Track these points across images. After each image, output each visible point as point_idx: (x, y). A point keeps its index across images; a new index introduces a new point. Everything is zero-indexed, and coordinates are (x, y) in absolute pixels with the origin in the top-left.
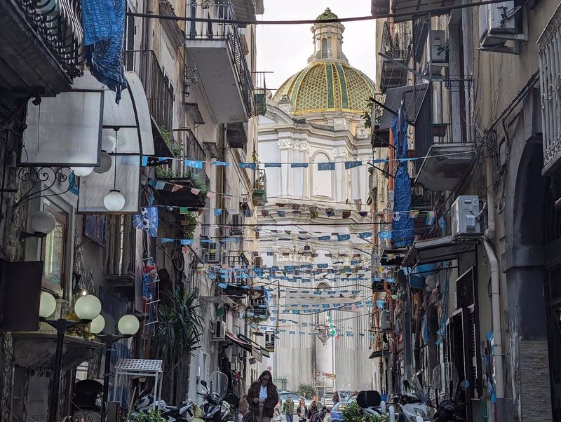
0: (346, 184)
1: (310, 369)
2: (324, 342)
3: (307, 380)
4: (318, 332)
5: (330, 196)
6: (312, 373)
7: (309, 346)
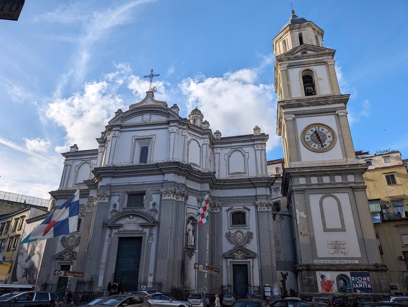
0: (208, 161)
1: (180, 276)
2: (190, 257)
3: (177, 285)
4: (187, 250)
5: (199, 165)
6: (181, 280)
7: (180, 259)
